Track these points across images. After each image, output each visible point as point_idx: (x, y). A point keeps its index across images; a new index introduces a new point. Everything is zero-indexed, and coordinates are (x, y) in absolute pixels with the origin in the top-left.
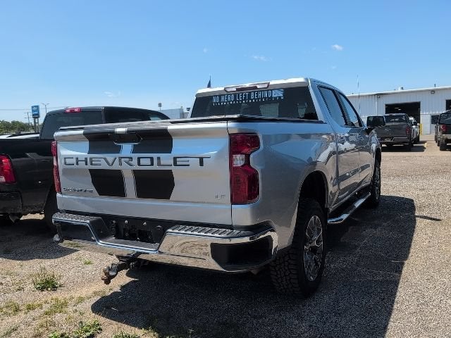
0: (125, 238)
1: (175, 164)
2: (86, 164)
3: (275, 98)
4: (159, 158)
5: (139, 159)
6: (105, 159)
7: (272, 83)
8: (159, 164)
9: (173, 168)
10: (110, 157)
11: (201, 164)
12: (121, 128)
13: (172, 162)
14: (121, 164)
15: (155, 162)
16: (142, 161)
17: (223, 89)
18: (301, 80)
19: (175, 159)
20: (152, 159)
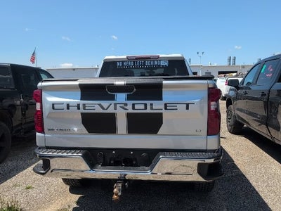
0: (110, 165)
1: (166, 109)
2: (79, 108)
3: (163, 66)
4: (151, 105)
5: (133, 105)
6: (100, 105)
7: (161, 56)
8: (152, 109)
9: (163, 111)
10: (105, 104)
11: (187, 108)
12: (120, 82)
13: (163, 107)
14: (115, 109)
15: (149, 107)
16: (136, 107)
17: (125, 57)
18: (179, 55)
19: (166, 105)
20: (146, 105)
